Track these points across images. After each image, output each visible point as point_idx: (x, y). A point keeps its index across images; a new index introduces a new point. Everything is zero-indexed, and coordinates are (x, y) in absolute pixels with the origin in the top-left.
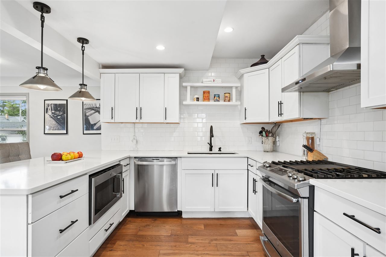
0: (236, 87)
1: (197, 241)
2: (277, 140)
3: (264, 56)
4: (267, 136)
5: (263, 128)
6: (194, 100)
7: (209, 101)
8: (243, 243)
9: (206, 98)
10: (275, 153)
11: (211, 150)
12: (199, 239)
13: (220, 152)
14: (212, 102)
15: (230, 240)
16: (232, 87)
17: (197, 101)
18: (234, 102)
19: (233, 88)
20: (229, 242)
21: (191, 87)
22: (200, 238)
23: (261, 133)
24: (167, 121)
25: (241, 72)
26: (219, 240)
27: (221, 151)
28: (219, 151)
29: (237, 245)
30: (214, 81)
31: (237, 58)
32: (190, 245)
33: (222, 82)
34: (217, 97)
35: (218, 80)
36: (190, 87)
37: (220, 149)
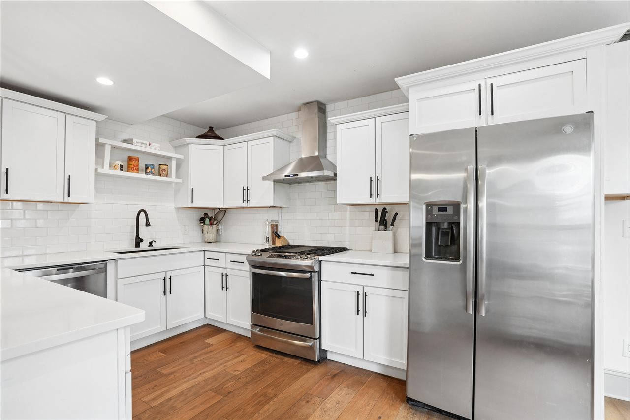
0: (177, 159)
1: (176, 369)
2: (220, 228)
3: (212, 127)
4: (211, 224)
5: (206, 214)
6: (114, 168)
7: (138, 173)
8: (225, 348)
9: (135, 168)
10: (218, 244)
11: (137, 245)
12: (174, 366)
13: (151, 248)
14: (142, 175)
15: (211, 351)
16: (172, 157)
17: (120, 170)
18: (173, 178)
19: (173, 159)
20: (211, 354)
21: (113, 148)
22: (177, 364)
23: (202, 220)
24: (70, 200)
25: (187, 141)
26: (199, 356)
27: (152, 246)
28: (149, 246)
29: (222, 352)
30: (150, 145)
31: (183, 122)
32: (173, 375)
33: (162, 149)
34: (152, 168)
35: (155, 144)
36: (111, 147)
37: (151, 244)
